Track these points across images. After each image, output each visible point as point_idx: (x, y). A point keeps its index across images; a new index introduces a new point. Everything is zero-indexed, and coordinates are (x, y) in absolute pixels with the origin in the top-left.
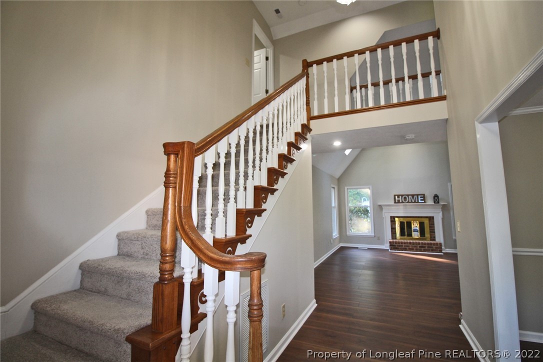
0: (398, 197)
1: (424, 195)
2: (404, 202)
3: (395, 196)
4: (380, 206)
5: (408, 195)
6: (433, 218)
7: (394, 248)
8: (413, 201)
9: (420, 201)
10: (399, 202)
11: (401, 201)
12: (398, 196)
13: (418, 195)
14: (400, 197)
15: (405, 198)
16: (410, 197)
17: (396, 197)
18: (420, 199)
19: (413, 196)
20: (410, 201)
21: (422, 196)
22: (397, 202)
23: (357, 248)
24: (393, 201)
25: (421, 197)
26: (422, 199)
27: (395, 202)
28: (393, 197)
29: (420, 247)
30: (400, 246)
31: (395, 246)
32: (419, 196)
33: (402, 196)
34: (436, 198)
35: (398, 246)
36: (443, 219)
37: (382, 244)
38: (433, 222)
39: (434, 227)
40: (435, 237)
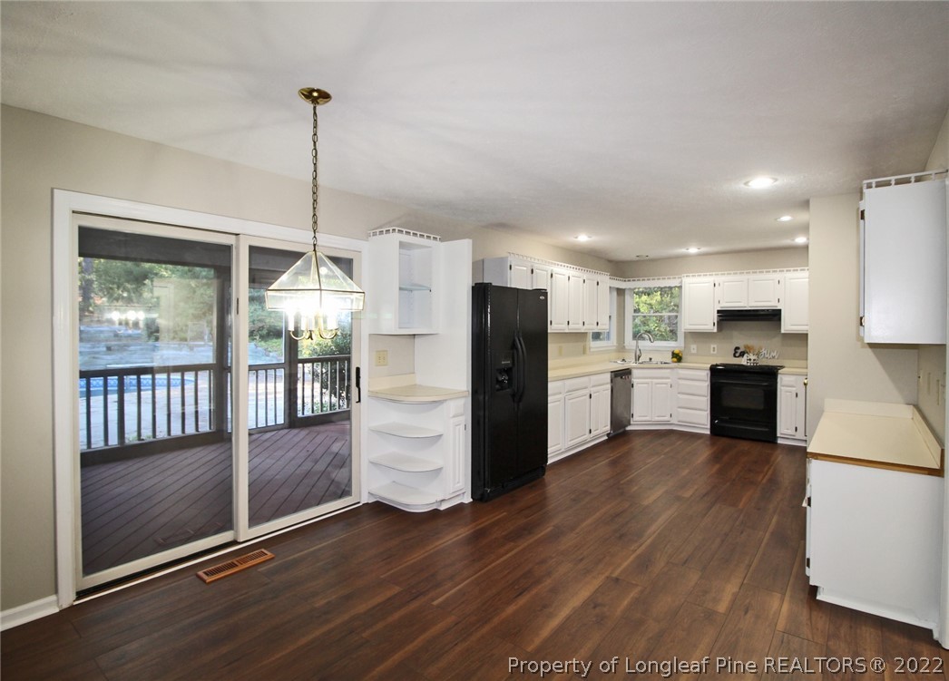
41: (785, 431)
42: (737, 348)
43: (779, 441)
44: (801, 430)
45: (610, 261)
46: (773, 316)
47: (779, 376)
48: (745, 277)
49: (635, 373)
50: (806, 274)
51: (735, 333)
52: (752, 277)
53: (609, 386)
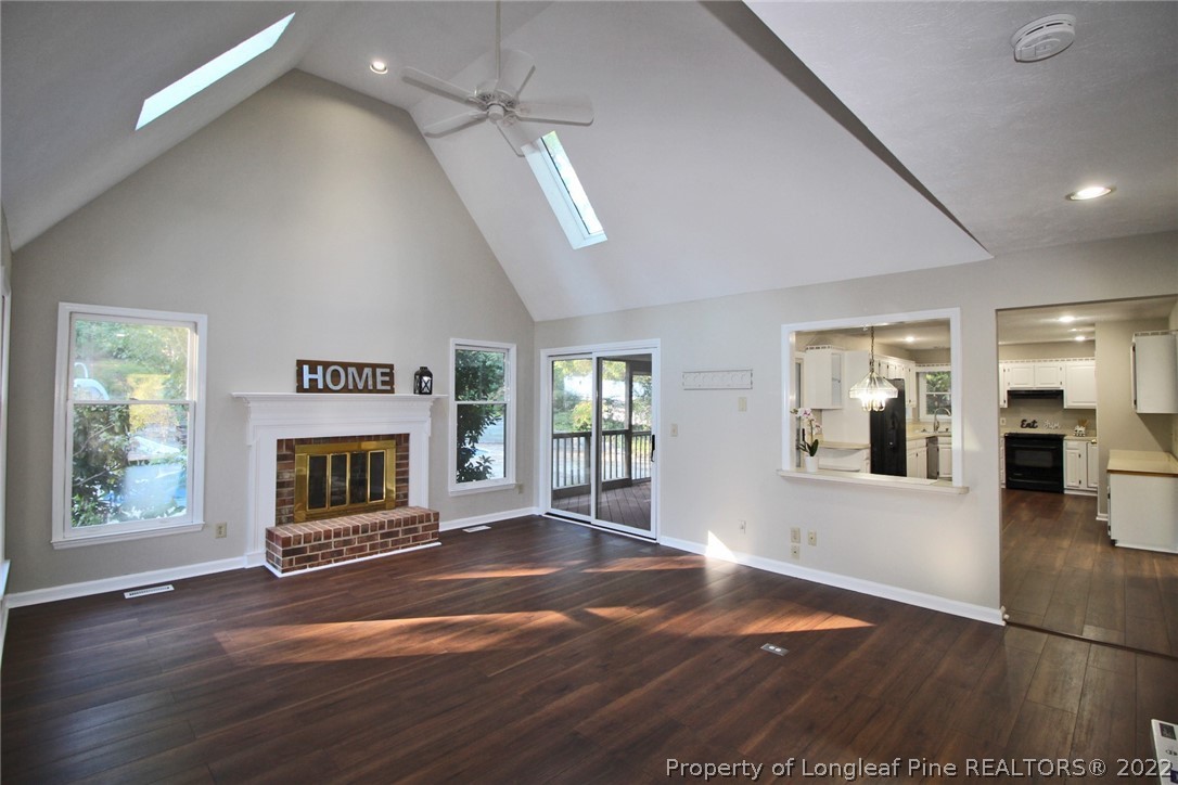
0: (313, 370)
1: (391, 367)
2: (331, 386)
3: (300, 364)
4: (240, 402)
5: (345, 366)
6: (406, 437)
7: (299, 561)
8: (361, 386)
9: (379, 387)
10: (313, 388)
11: (320, 386)
12: (313, 366)
13: (374, 367)
14: (320, 369)
15: (336, 375)
16: (351, 370)
17: (306, 368)
18: (379, 378)
19: (360, 367)
20: (351, 387)
21: (388, 370)
22: (306, 385)
23: (115, 598)
24: (293, 384)
25: (383, 374)
26: (387, 379)
27: (300, 389)
28: (293, 369)
29: (384, 536)
30: (320, 547)
31: (303, 550)
32: (379, 371)
33: (326, 365)
34: (426, 379)
35: (313, 548)
36: (431, 440)
37: (238, 551)
38: (407, 449)
39: (407, 465)
40: (406, 496)
41: (1071, 484)
42: (1024, 421)
43: (1066, 492)
44: (1084, 482)
45: (907, 350)
46: (1056, 395)
47: (1065, 442)
48: (1031, 365)
49: (940, 439)
50: (1093, 362)
51: (1021, 409)
52: (1038, 364)
53: (925, 449)
